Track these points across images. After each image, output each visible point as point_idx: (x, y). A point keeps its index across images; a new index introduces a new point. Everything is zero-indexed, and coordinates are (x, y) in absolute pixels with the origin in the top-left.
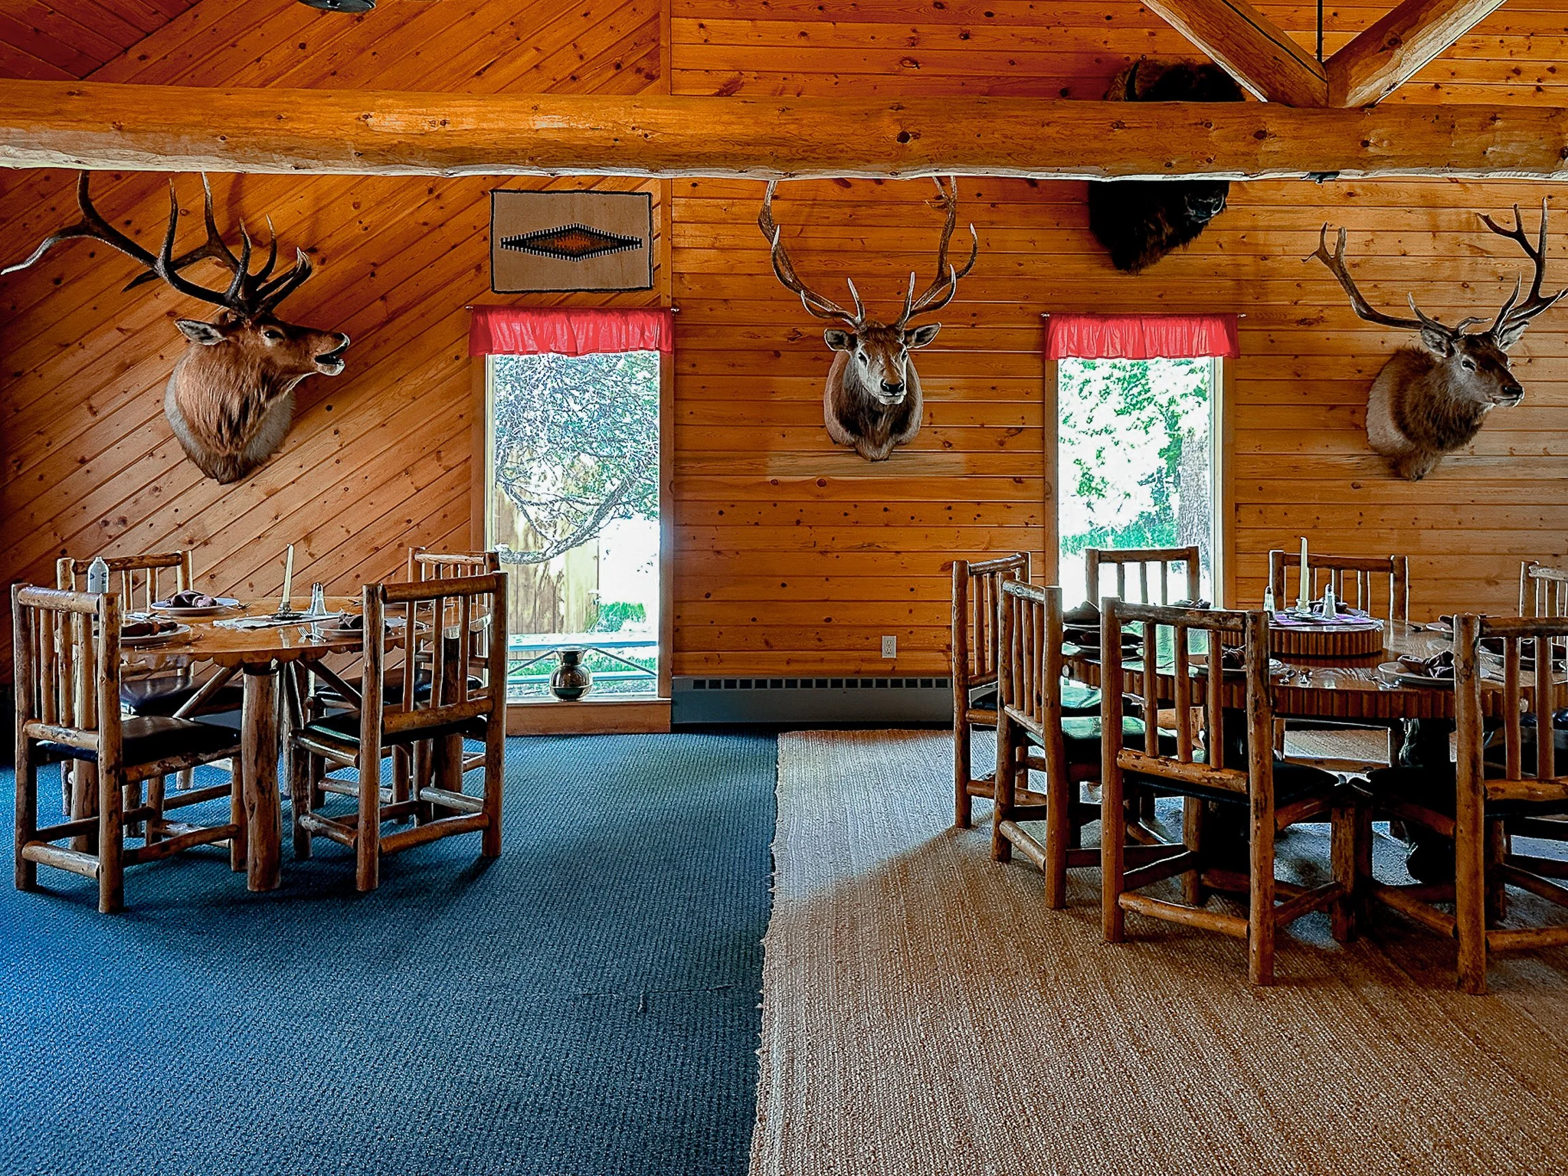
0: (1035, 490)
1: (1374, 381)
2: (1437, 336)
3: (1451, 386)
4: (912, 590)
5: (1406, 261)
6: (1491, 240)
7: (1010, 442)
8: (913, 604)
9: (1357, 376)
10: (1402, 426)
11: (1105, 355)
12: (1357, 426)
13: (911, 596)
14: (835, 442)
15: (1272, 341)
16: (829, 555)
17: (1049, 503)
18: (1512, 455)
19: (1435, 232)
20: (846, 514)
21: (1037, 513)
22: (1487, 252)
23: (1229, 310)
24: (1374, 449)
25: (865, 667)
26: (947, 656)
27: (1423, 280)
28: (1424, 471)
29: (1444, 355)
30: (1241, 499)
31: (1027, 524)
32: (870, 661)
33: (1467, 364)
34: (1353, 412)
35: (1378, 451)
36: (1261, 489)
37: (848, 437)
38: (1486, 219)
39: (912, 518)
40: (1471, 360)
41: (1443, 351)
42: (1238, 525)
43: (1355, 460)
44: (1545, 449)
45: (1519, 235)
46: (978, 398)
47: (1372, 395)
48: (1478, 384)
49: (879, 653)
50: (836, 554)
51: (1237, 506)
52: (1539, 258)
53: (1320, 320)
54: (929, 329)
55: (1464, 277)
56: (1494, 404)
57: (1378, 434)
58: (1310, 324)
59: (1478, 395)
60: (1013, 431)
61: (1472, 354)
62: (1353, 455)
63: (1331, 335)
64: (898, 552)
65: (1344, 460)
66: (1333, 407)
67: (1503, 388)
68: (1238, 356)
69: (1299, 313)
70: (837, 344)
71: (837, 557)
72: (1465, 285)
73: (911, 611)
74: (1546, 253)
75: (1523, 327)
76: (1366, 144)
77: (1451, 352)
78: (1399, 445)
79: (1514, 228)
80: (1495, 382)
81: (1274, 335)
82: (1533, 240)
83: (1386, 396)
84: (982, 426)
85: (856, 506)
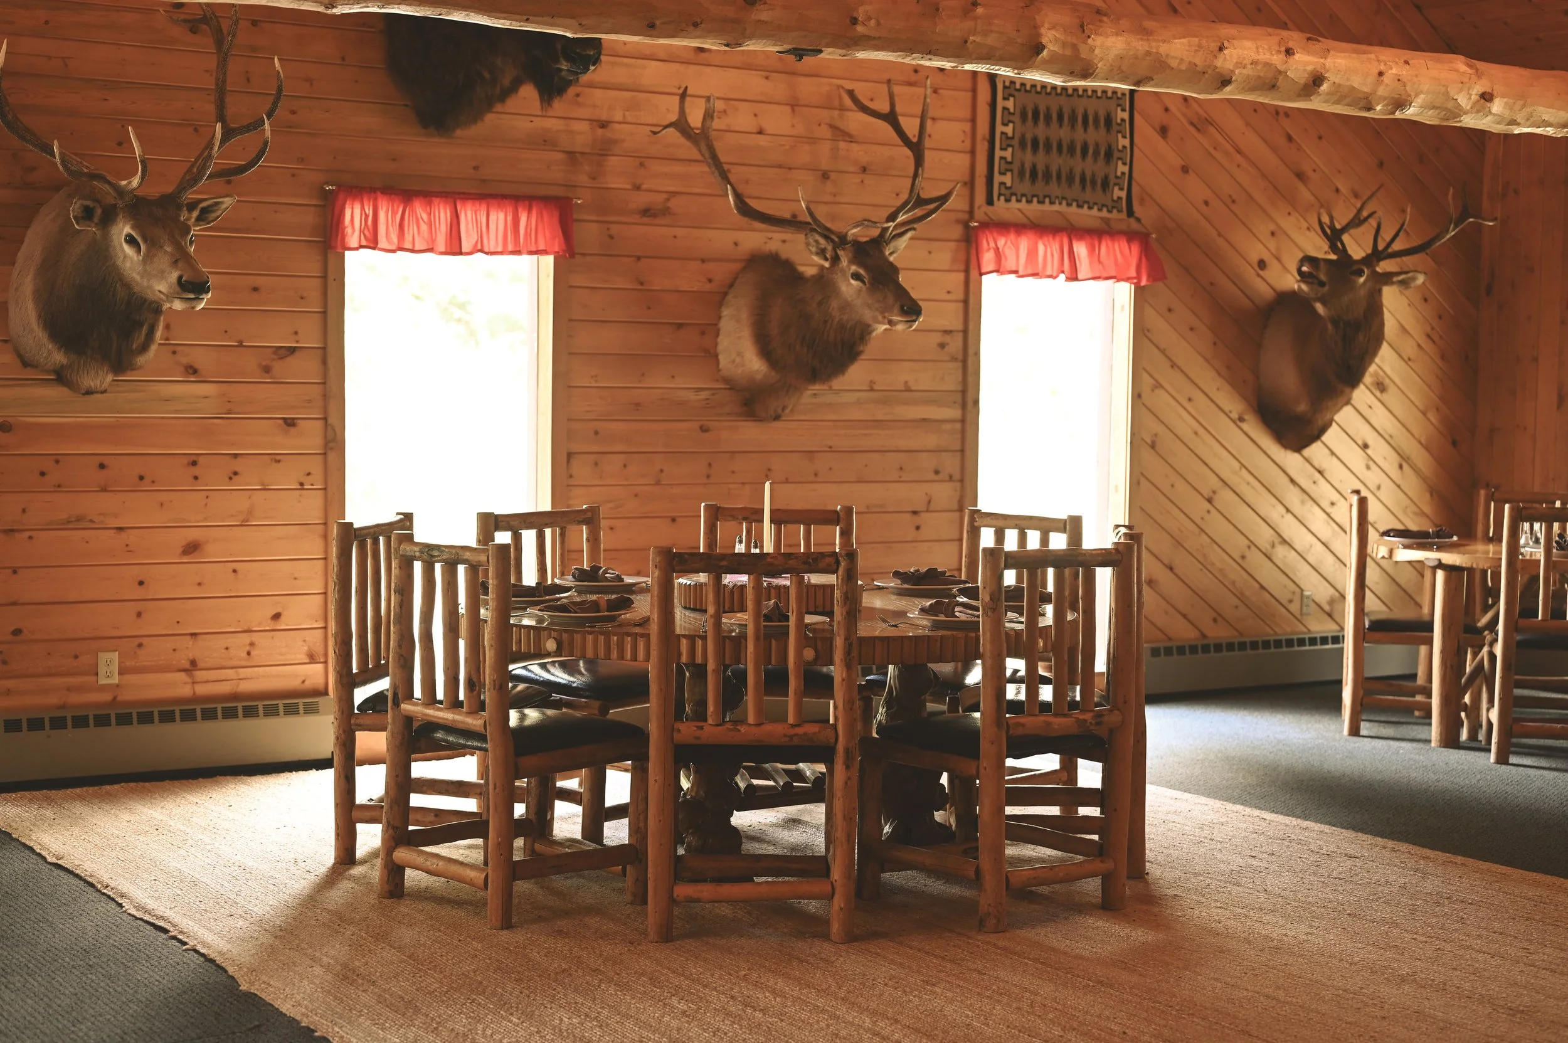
0: (311, 436)
1: (726, 294)
2: (822, 241)
3: (834, 304)
4: (141, 583)
5: (762, 140)
6: (856, 121)
7: (278, 367)
8: (141, 606)
9: (707, 287)
10: (765, 350)
11: (408, 245)
12: (706, 351)
13: (139, 593)
14: (26, 364)
15: (611, 237)
16: (17, 535)
17: (331, 456)
18: (872, 390)
19: (794, 105)
20: (43, 474)
21: (316, 466)
22: (850, 136)
23: (560, 192)
24: (726, 380)
25: (75, 699)
26: (191, 676)
27: (780, 166)
28: (784, 409)
29: (827, 265)
30: (575, 448)
31: (302, 484)
32: (81, 689)
33: (856, 276)
34: (703, 333)
35: (731, 384)
36: (596, 433)
37: (59, 358)
38: (851, 93)
39: (141, 478)
40: (862, 272)
41: (826, 259)
42: (571, 482)
43: (704, 395)
44: (906, 382)
45: (891, 118)
46: (232, 303)
47: (726, 312)
48: (870, 302)
49: (94, 678)
50: (28, 534)
51: (570, 455)
52: (917, 149)
53: (665, 211)
54: (217, 204)
55: (825, 164)
56: (887, 326)
57: (734, 361)
58: (654, 216)
59: (867, 315)
60: (283, 352)
61: (861, 264)
62: (702, 389)
63: (679, 232)
64: (120, 529)
65: (692, 396)
66: (680, 326)
67: (902, 308)
68: (572, 255)
69: (641, 200)
70: (83, 218)
71: (30, 538)
72: (825, 176)
73: (139, 615)
74: (927, 143)
75: (909, 234)
76: (854, 21)
77: (836, 259)
78: (759, 377)
79: (885, 108)
80: (891, 300)
81: (614, 229)
82: (910, 126)
83: (744, 315)
84: (241, 345)
85: (57, 462)
